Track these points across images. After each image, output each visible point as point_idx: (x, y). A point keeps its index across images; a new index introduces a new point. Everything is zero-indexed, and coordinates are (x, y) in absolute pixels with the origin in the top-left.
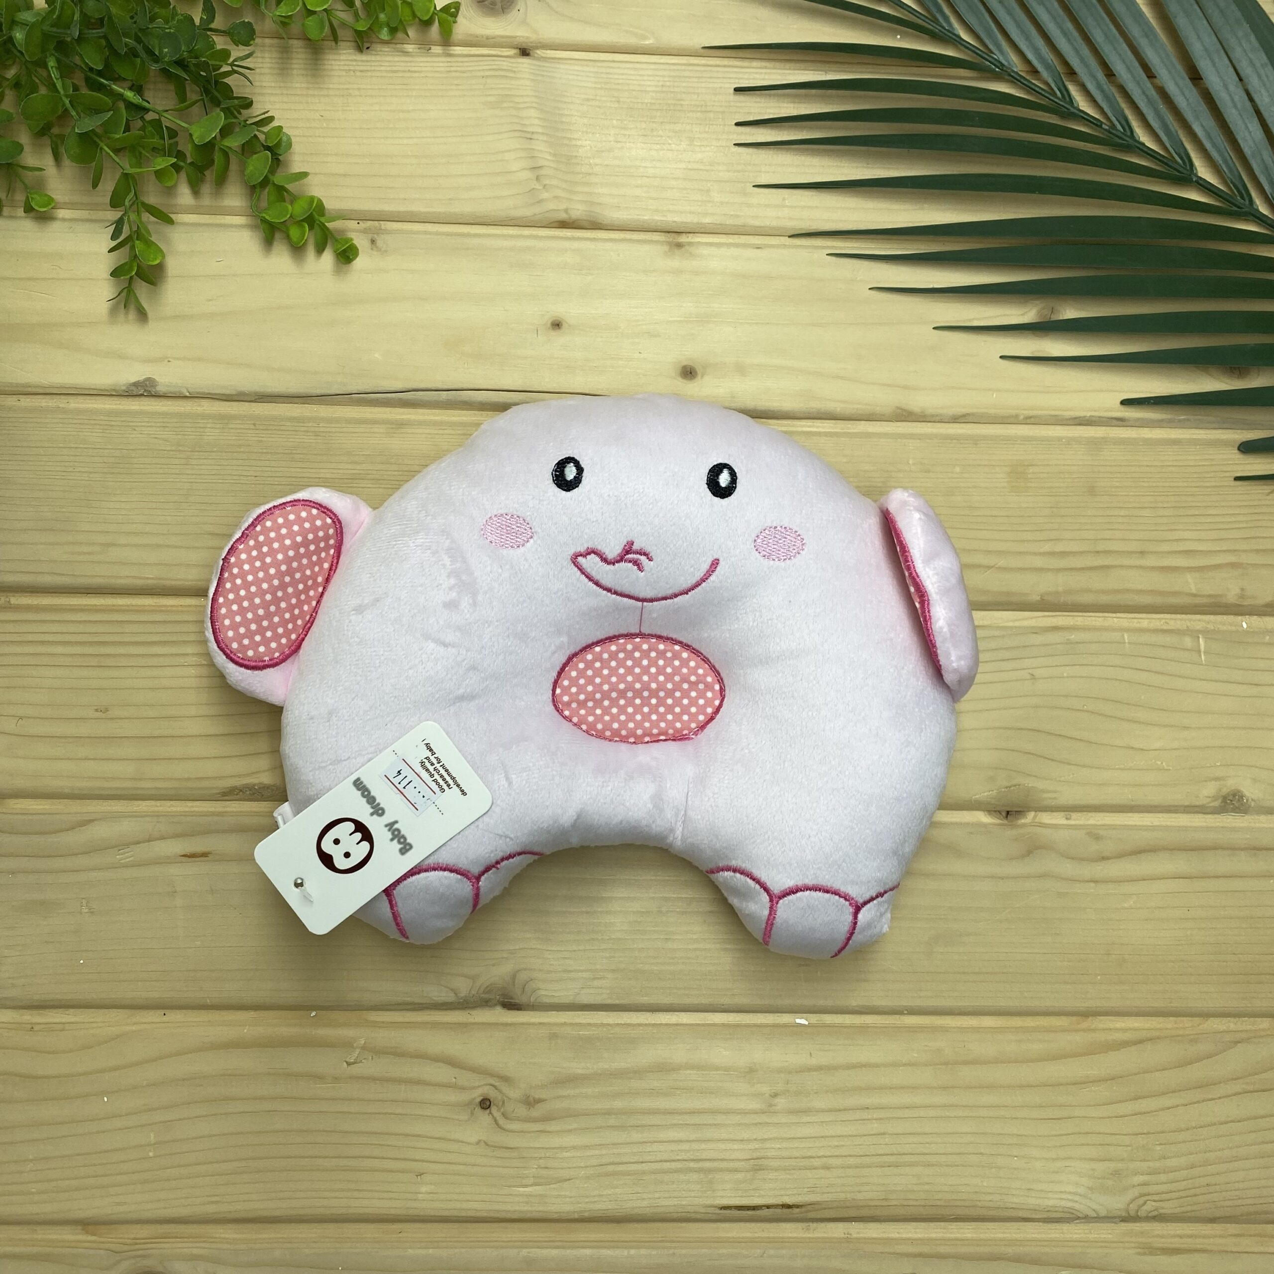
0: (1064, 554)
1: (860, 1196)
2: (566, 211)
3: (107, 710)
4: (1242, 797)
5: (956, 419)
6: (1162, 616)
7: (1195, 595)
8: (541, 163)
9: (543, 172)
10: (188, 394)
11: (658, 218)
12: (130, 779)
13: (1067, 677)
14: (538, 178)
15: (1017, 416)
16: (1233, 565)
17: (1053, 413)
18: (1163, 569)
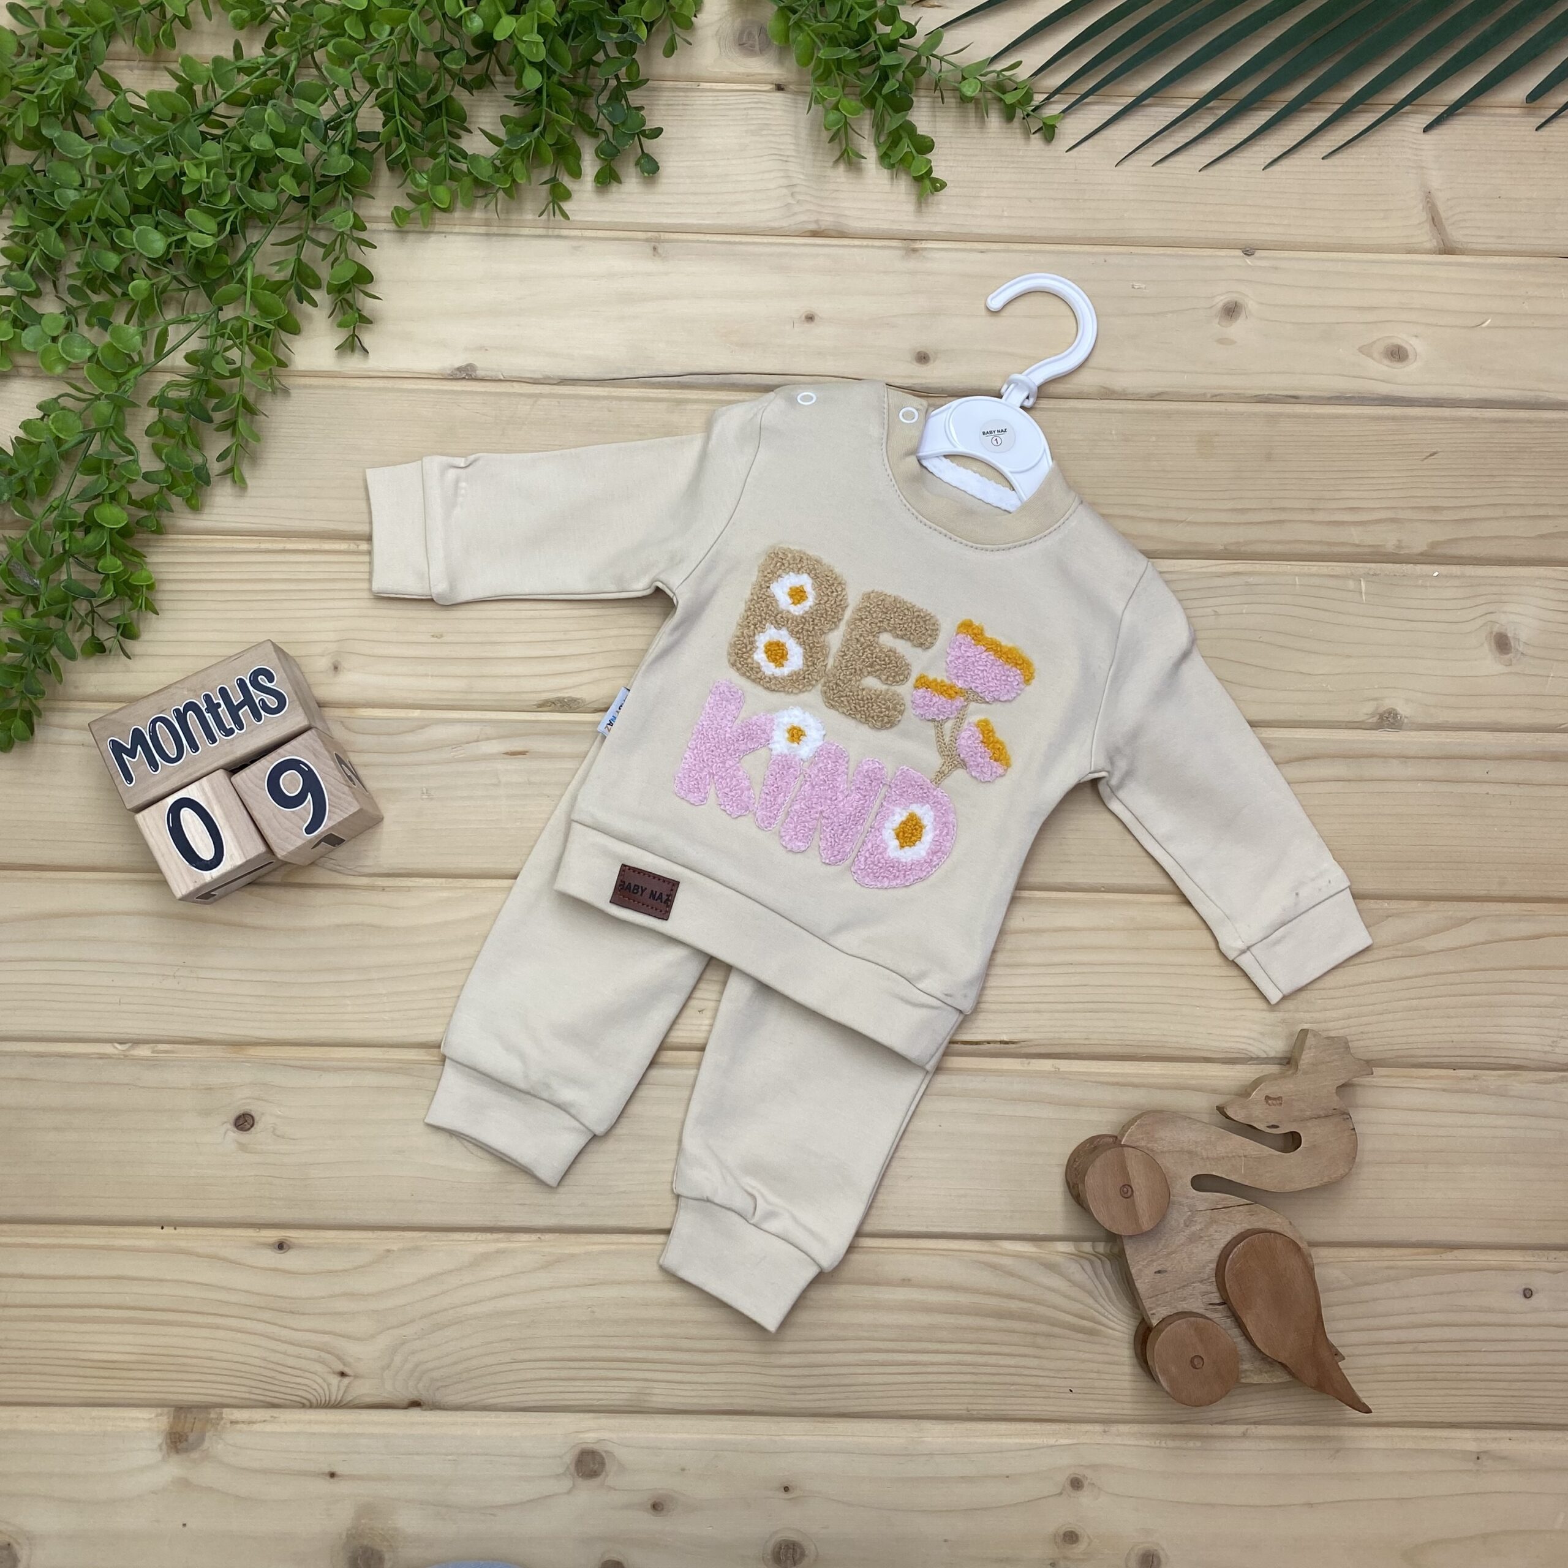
0: (1243, 511)
1: (1066, 1036)
2: (817, 222)
3: (442, 636)
4: (1396, 715)
5: (1153, 397)
6: (1329, 563)
7: (1358, 546)
8: (795, 181)
9: (797, 189)
10: (502, 378)
11: (895, 227)
12: (462, 692)
13: (1247, 613)
14: (792, 194)
15: (1205, 395)
16: (1393, 520)
17: (1235, 392)
18: (1329, 523)
